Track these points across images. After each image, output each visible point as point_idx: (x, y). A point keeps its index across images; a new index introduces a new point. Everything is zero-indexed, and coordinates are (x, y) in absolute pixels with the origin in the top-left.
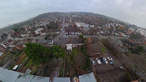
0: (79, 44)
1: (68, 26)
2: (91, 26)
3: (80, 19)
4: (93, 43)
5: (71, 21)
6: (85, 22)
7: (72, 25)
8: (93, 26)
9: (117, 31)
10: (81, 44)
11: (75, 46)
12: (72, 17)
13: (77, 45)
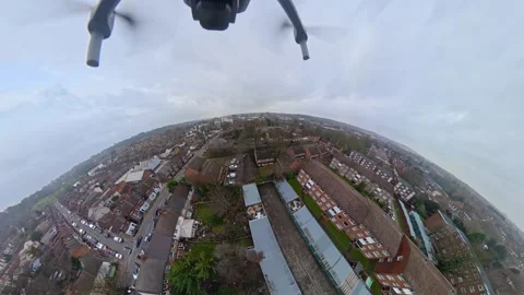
0: (190, 198)
1: (107, 210)
2: (164, 155)
3: (121, 163)
4: (200, 170)
5: (98, 190)
6: (145, 158)
7: (117, 193)
8: (168, 151)
9: (208, 132)
10: (191, 193)
11: (189, 210)
12: (91, 178)
13: (187, 204)
